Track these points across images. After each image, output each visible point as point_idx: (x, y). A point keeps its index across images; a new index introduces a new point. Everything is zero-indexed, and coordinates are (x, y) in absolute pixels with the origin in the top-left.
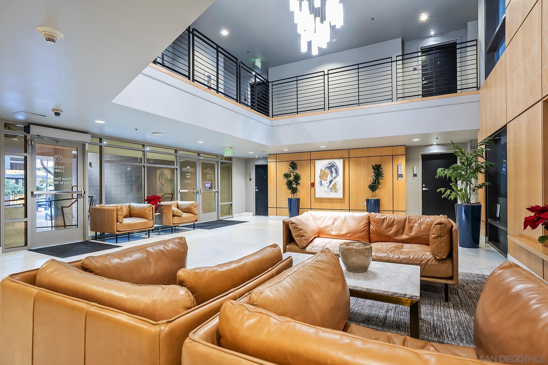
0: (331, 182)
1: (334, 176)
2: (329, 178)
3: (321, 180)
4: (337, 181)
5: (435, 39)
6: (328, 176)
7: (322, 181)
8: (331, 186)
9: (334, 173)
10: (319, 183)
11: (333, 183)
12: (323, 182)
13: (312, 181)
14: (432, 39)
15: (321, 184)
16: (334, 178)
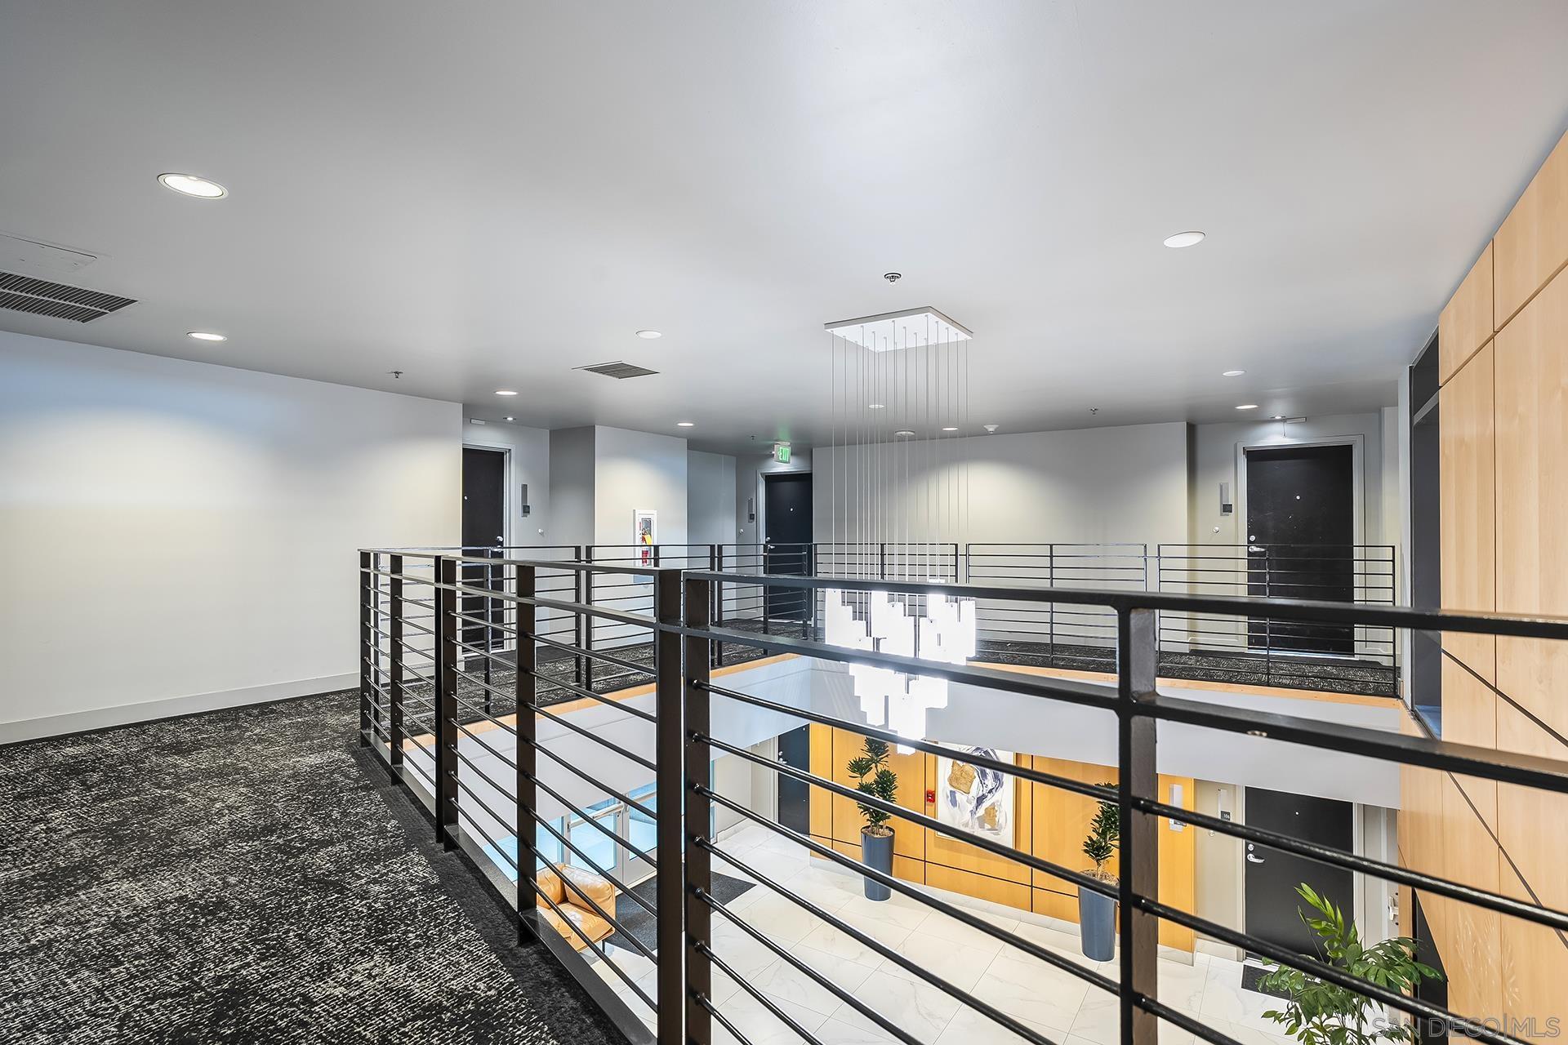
0: (980, 800)
1: (990, 787)
2: (976, 789)
3: (953, 789)
4: (998, 801)
5: (1287, 428)
6: (972, 782)
7: (954, 792)
8: (981, 811)
9: (989, 778)
10: (948, 797)
11: (986, 804)
12: (959, 796)
13: (930, 787)
14: (1278, 428)
15: (954, 803)
16: (990, 791)
